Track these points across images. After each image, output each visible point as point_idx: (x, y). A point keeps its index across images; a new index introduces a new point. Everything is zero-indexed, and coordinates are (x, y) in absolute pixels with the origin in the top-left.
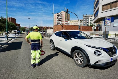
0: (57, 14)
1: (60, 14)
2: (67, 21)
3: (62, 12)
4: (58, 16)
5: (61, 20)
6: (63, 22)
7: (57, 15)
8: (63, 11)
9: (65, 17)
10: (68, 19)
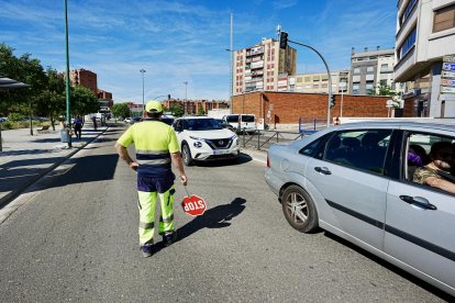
0: (244, 51)
1: (256, 49)
2: (285, 75)
3: (266, 41)
4: (248, 60)
5: (261, 76)
6: (268, 80)
7: (244, 53)
8: (270, 41)
9: (276, 62)
10: (288, 68)
